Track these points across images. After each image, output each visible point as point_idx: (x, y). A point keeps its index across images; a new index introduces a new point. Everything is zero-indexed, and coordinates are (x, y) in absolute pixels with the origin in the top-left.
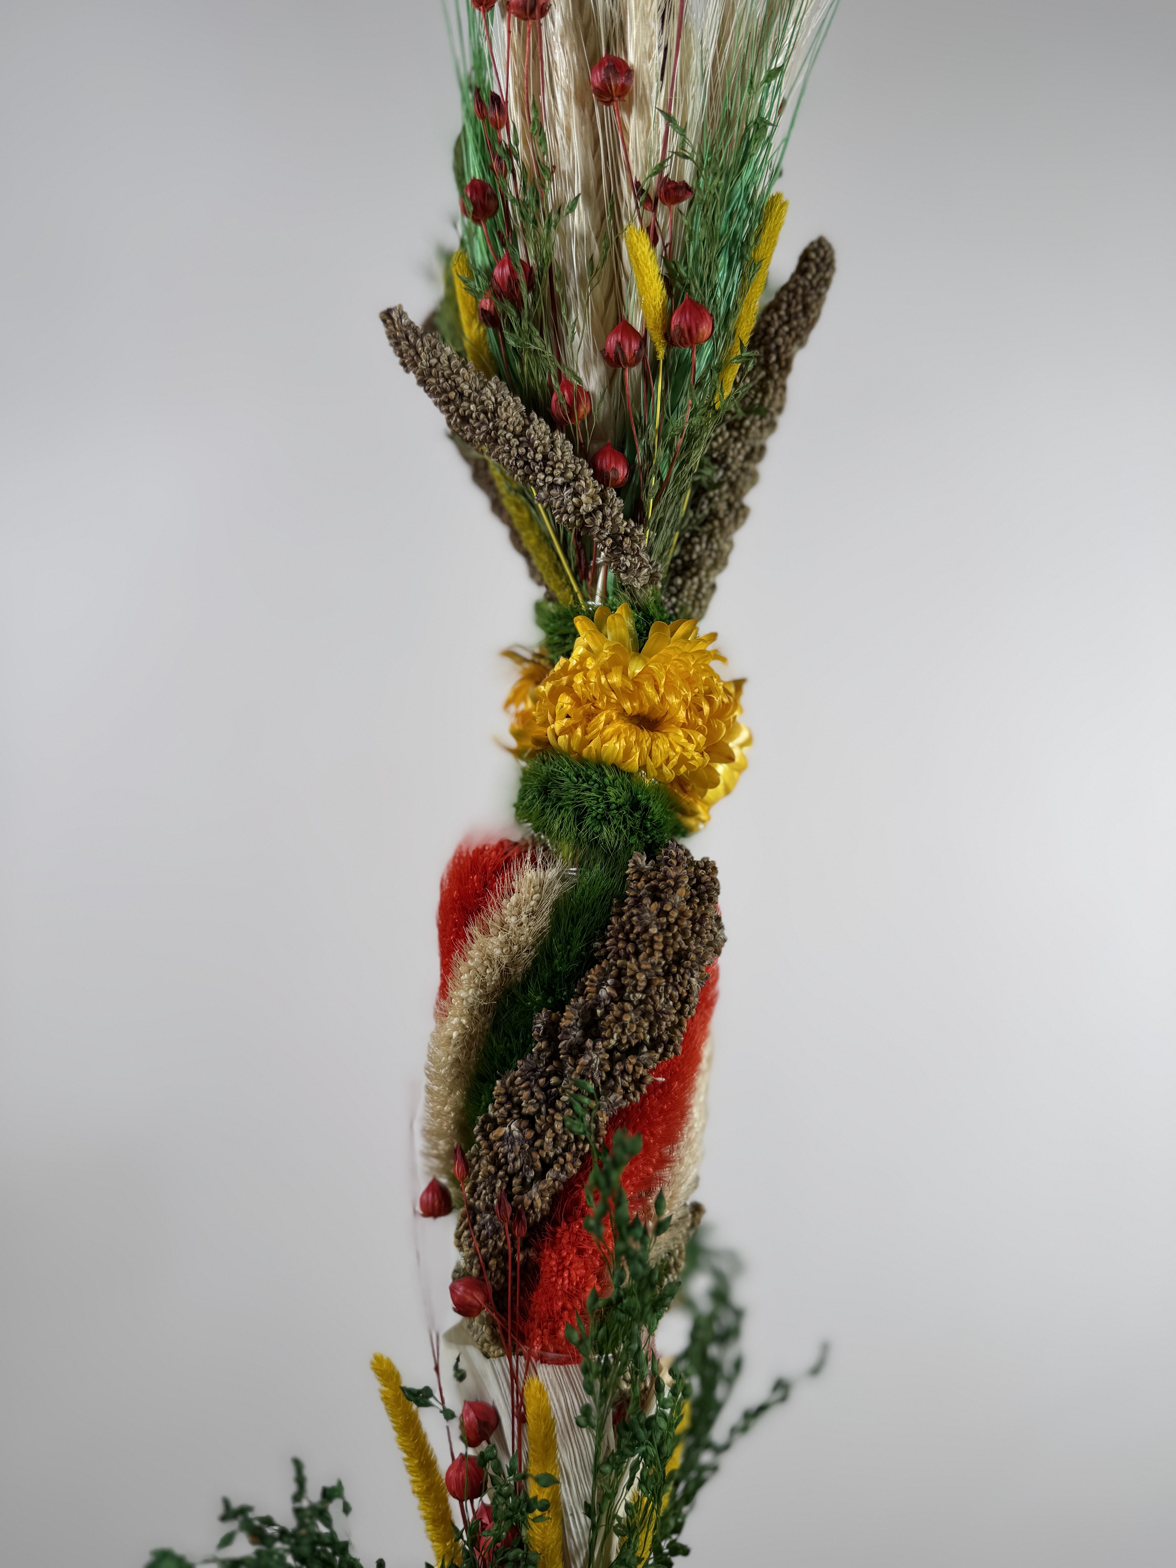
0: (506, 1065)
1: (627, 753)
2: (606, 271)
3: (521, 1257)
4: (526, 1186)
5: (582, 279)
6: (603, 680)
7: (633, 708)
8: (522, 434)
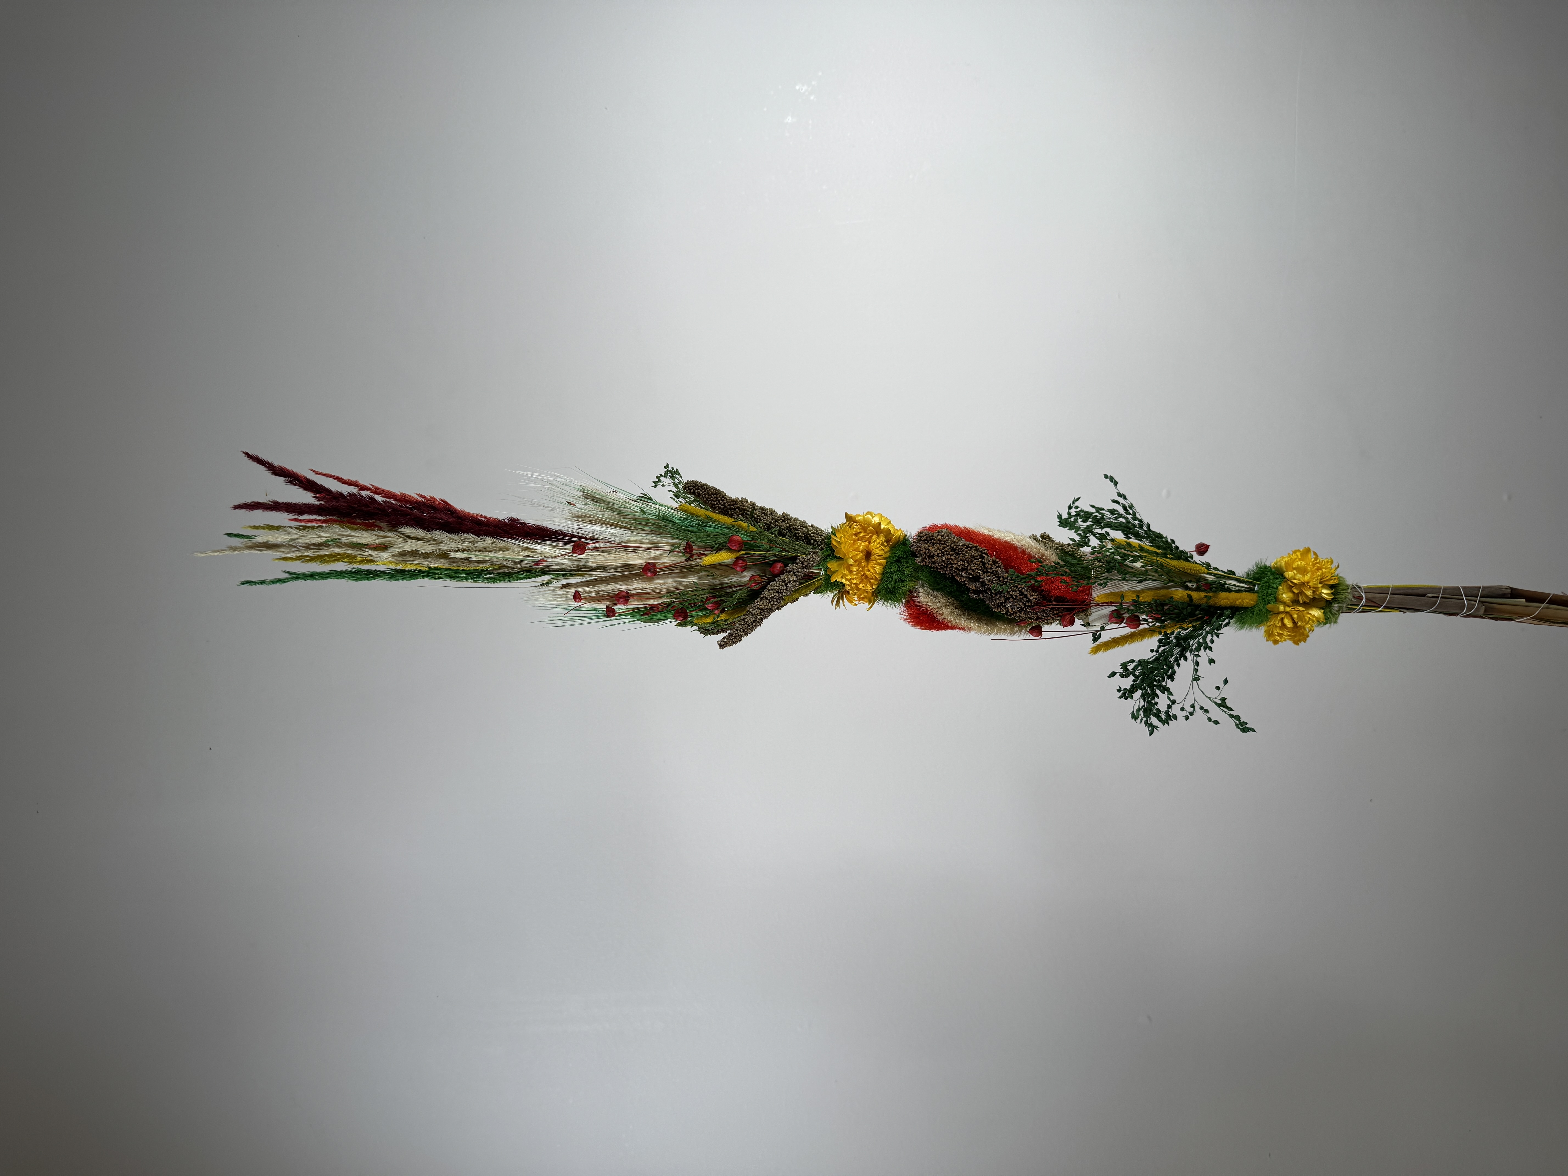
0: (988, 607)
1: (880, 564)
2: (711, 570)
3: (1054, 602)
4: (1029, 601)
5: (713, 579)
6: (854, 573)
7: (864, 562)
8: (769, 600)
